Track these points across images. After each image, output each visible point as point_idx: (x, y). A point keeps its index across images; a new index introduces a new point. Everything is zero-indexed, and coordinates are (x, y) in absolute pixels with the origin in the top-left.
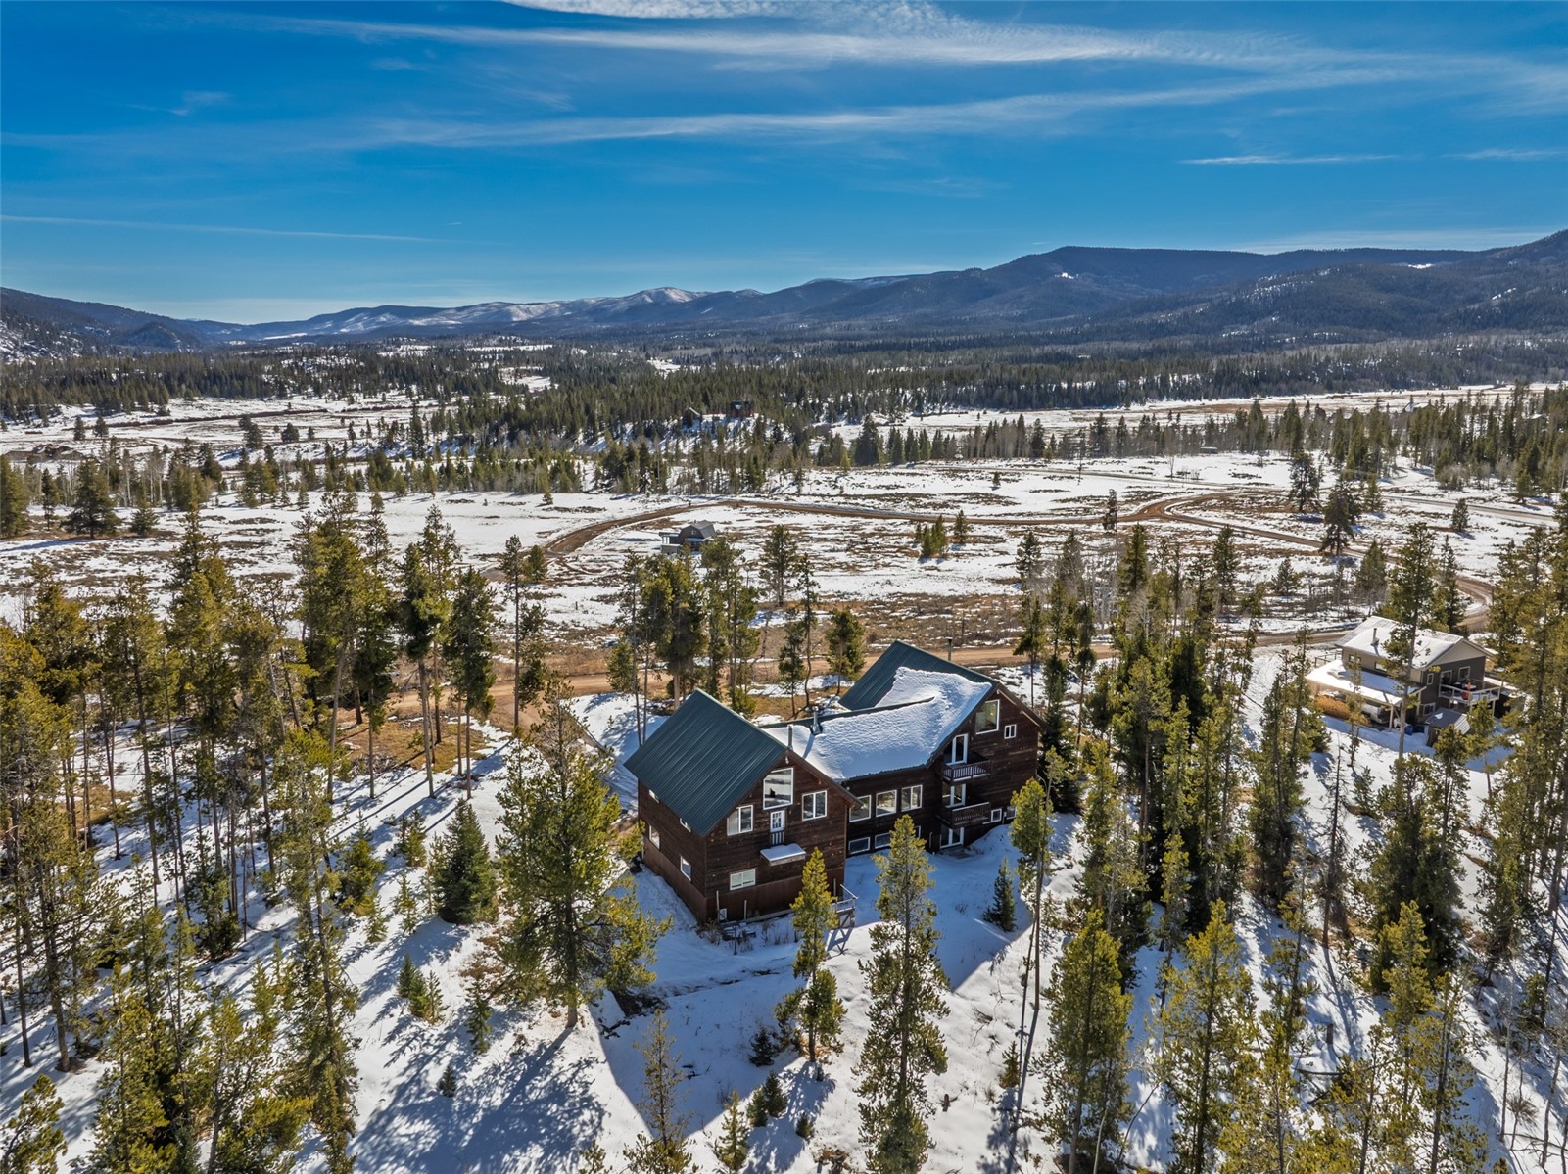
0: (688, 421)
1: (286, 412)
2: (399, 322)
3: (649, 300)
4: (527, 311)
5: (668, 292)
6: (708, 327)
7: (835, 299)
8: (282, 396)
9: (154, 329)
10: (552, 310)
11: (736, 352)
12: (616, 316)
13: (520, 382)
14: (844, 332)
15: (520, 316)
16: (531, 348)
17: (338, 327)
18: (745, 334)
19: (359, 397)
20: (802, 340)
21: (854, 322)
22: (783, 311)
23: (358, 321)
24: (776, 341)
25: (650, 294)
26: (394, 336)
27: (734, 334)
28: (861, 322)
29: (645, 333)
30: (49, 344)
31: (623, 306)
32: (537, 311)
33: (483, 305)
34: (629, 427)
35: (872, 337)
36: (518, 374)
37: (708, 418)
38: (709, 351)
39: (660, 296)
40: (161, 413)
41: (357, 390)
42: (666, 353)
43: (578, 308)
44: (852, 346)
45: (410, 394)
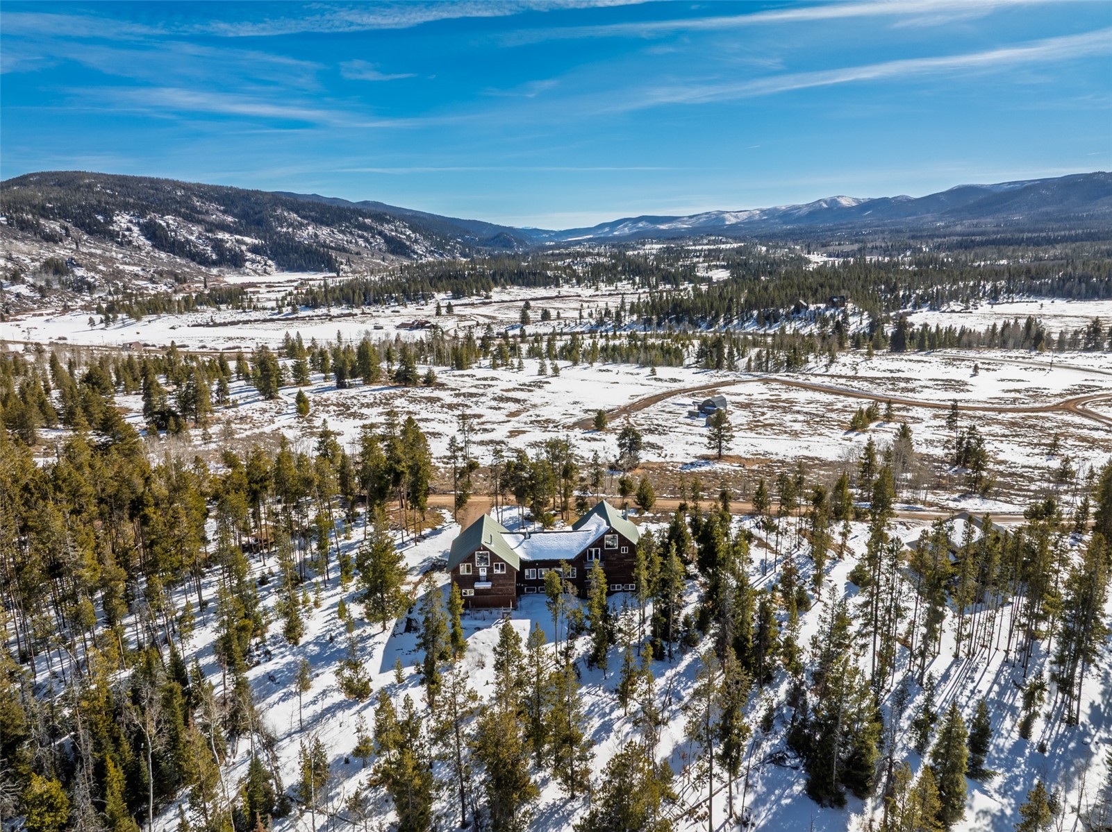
0: (798, 309)
1: (557, 297)
2: (651, 226)
3: (825, 206)
4: (736, 217)
5: (839, 200)
6: (865, 226)
7: (971, 202)
8: (557, 285)
9: (503, 237)
10: (754, 215)
11: (876, 248)
12: (799, 219)
13: (710, 274)
14: (971, 229)
15: (731, 220)
16: (728, 246)
17: (612, 231)
18: (891, 231)
19: (602, 285)
20: (931, 237)
21: (983, 220)
22: (928, 212)
23: (625, 226)
24: (913, 237)
25: (825, 202)
26: (642, 237)
27: (883, 232)
28: (989, 220)
29: (816, 232)
30: (444, 249)
31: (805, 211)
32: (743, 216)
33: (707, 213)
34: (755, 313)
35: (994, 233)
36: (709, 268)
37: (812, 307)
38: (856, 247)
39: (833, 202)
40: (487, 297)
41: (603, 281)
42: (824, 249)
43: (772, 213)
44: (972, 241)
45: (634, 283)
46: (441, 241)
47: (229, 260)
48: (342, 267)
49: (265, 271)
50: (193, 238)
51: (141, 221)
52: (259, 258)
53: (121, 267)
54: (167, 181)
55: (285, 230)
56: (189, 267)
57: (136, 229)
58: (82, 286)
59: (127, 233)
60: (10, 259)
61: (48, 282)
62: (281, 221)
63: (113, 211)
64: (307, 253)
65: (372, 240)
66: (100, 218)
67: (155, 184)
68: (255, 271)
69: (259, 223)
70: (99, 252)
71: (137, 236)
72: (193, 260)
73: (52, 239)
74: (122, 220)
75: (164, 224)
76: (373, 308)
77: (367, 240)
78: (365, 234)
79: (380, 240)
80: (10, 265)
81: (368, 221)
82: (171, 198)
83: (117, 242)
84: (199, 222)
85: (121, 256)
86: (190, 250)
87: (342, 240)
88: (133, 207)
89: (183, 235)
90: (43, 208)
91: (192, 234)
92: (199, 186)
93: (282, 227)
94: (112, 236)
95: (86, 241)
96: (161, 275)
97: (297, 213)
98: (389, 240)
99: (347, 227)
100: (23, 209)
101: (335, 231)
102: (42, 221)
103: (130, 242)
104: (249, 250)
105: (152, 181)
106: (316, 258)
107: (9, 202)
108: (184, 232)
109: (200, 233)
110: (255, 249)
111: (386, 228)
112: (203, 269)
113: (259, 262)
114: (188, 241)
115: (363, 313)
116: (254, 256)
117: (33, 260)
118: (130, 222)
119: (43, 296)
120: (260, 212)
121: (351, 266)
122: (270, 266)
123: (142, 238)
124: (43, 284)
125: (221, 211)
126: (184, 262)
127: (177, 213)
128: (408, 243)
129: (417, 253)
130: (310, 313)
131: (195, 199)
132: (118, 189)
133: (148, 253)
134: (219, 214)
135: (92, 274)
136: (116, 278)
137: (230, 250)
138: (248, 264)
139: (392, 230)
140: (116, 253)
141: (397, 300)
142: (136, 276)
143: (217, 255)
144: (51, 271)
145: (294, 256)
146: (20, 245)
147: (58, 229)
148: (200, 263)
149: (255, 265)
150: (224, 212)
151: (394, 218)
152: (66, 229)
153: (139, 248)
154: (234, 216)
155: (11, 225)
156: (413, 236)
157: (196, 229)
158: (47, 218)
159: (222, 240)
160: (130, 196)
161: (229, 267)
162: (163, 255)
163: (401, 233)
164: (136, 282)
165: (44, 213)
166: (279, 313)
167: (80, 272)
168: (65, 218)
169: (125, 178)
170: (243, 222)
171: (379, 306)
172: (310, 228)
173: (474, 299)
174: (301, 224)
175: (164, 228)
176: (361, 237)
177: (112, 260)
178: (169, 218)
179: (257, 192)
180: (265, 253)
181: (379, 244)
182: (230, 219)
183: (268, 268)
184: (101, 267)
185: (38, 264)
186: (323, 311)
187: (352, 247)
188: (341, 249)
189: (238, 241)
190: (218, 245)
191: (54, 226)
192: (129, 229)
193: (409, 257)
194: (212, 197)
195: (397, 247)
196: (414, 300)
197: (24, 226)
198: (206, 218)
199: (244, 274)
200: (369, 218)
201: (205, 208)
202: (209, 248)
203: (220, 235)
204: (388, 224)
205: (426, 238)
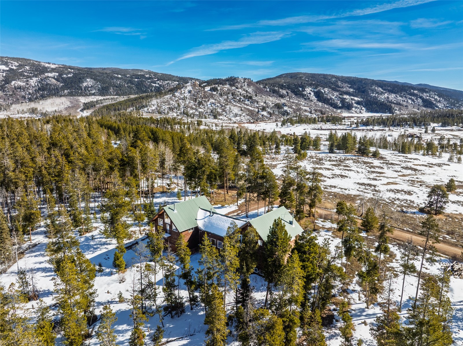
46: (454, 102)
47: (346, 107)
48: (396, 111)
49: (360, 112)
50: (333, 97)
51: (315, 90)
52: (359, 106)
53: (302, 107)
54: (330, 75)
55: (374, 95)
56: (329, 109)
57: (312, 93)
58: (286, 113)
59: (309, 95)
60: (265, 103)
61: (274, 111)
62: (373, 91)
63: (305, 86)
64: (381, 105)
65: (415, 100)
66: (300, 89)
67: (325, 76)
68: (356, 112)
69: (363, 92)
70: (297, 102)
71: (313, 97)
72: (332, 106)
73: (282, 96)
74: (308, 90)
75: (323, 91)
76: (396, 128)
77: (413, 100)
78: (413, 98)
79: (420, 100)
80: (264, 105)
81: (416, 92)
82: (329, 82)
83: (305, 98)
84: (338, 91)
85: (304, 103)
86: (331, 102)
87: (400, 100)
88: (314, 85)
89: (330, 96)
90: (282, 85)
91: (334, 96)
92: (342, 77)
93: (373, 94)
94: (303, 96)
95: (294, 97)
96: (316, 111)
97: (382, 88)
98: (424, 101)
99: (404, 94)
100: (275, 86)
101: (398, 96)
102: (280, 90)
103: (309, 98)
104: (355, 103)
105: (324, 75)
106: (385, 107)
107: (272, 83)
108: (330, 95)
109: (337, 96)
110: (358, 103)
111: (425, 95)
112: (335, 110)
113: (358, 108)
114: (331, 99)
115: (390, 130)
116: (357, 106)
117: (272, 103)
118: (311, 90)
119: (271, 116)
120: (365, 87)
121: (400, 111)
122: (363, 110)
123: (314, 97)
124: (272, 112)
125: (348, 87)
126: (327, 107)
127: (330, 87)
128: (434, 102)
129: (438, 107)
130: (364, 128)
131: (339, 82)
132: (311, 78)
133: (315, 103)
134: (348, 88)
135: (290, 109)
136: (298, 111)
137: (347, 103)
138: (353, 109)
139: (427, 96)
140: (302, 102)
141: (409, 125)
142: (306, 111)
143: (342, 104)
144: (276, 107)
145: (374, 106)
146: (271, 98)
147: (285, 93)
148: (334, 108)
149: (356, 109)
150: (350, 87)
151: (430, 90)
152: (288, 93)
153: (312, 101)
154: (354, 89)
155: (270, 91)
156: (439, 99)
157: (336, 94)
158: (282, 89)
159: (345, 99)
160: (314, 81)
161: (345, 109)
162: (320, 104)
163: (432, 98)
164: (305, 113)
165: (282, 87)
166: (350, 127)
167: (286, 108)
168: (288, 89)
169: (315, 74)
170: (357, 91)
171: (399, 127)
172: (386, 94)
173: (454, 128)
174: (382, 93)
175: (323, 93)
176: (410, 99)
177: (300, 105)
178: (326, 90)
179: (366, 79)
180: (362, 104)
181: (419, 102)
182: (352, 90)
183: (362, 111)
184: (294, 107)
185: (273, 105)
186: (371, 127)
187: (405, 103)
188: (398, 104)
189: (352, 99)
190: (343, 101)
191: (284, 92)
192: (310, 94)
193: (434, 108)
194: (347, 81)
195: (427, 103)
196: (419, 126)
197: (274, 92)
198: (341, 89)
199: (351, 113)
200: (417, 90)
201: (342, 85)
202: (339, 102)
203: (345, 97)
204: (426, 93)
205: (445, 100)
